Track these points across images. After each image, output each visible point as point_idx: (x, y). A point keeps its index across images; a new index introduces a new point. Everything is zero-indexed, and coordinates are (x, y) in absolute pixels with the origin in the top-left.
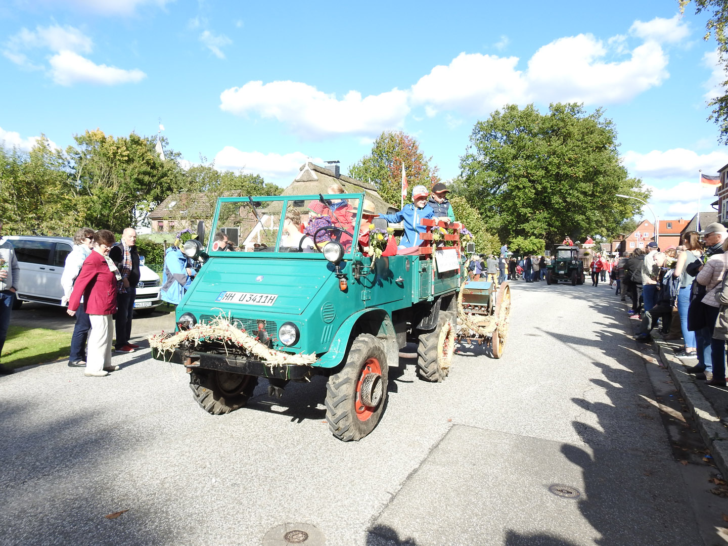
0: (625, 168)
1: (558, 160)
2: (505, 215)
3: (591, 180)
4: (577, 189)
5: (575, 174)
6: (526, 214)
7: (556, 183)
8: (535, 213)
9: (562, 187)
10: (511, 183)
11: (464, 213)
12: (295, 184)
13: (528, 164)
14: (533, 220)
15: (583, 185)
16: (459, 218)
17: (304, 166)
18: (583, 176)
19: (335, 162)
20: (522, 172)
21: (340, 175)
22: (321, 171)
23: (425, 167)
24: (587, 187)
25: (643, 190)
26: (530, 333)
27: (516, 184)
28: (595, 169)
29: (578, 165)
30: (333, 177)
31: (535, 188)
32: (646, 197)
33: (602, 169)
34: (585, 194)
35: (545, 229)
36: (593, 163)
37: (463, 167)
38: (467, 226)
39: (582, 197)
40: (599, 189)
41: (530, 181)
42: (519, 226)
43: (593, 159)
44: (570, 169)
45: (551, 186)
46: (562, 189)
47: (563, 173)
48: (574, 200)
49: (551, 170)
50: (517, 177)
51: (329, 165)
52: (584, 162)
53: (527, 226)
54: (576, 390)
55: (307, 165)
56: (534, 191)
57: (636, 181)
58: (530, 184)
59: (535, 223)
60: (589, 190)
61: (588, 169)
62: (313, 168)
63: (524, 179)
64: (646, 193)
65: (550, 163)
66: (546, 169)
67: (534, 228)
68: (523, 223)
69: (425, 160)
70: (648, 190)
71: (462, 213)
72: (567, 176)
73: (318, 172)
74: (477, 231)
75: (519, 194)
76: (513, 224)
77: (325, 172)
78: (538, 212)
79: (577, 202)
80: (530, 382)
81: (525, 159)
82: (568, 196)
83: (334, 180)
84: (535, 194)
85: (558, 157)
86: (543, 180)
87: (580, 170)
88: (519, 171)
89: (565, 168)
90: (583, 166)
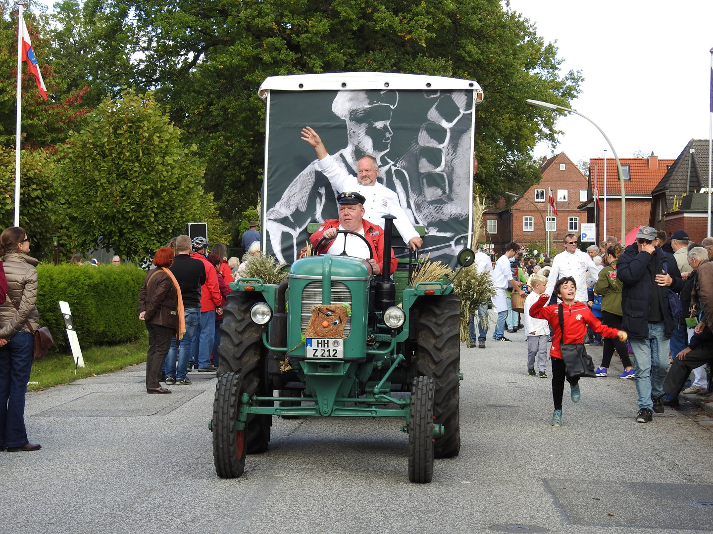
0: (531, 23)
7: (358, 55)
9: (375, 66)
11: (156, 140)
15: (428, 63)
24: (438, 68)
25: (562, 74)
27: (256, 52)
32: (569, 93)
33: (476, 24)
38: (165, 173)
44: (397, 19)
45: (346, 61)
47: (378, 28)
50: (259, 34)
57: (543, 49)
58: (292, 55)
61: (440, 19)
63: (274, 39)
64: (569, 83)
70: (572, 76)
71: (151, 136)
86: (327, 44)
87: (420, 22)
88: (263, 17)
89: (384, 15)
90: (428, 13)
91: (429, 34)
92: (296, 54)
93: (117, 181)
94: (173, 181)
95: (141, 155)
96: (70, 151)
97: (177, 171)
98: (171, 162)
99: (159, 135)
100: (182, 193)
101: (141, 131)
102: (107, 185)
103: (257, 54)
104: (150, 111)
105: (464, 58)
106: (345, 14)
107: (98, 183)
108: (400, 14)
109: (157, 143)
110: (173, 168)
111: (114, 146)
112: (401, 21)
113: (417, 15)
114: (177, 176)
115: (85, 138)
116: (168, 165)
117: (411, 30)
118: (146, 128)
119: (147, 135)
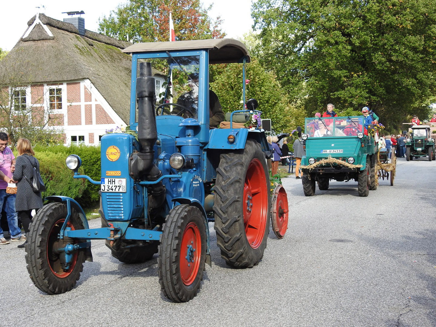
1: (378, 6)
2: (312, 79)
3: (421, 33)
4: (404, 44)
5: (401, 24)
6: (340, 77)
7: (378, 37)
8: (352, 76)
9: (386, 41)
10: (320, 38)
11: (257, 80)
12: (21, 45)
13: (341, 11)
14: (351, 85)
15: (412, 38)
16: (251, 86)
17: (34, 19)
18: (412, 26)
19: (78, 13)
20: (333, 24)
21: (86, 30)
22: (58, 26)
23: (203, 18)
24: (417, 41)
26: (338, 238)
28: (427, 17)
29: (404, 12)
30: (75, 33)
31: (351, 43)
34: (414, 49)
35: (366, 98)
36: (423, 10)
37: (254, 16)
39: (411, 54)
40: (431, 44)
41: (344, 34)
42: (331, 94)
43: (424, 4)
44: (395, 18)
45: (371, 40)
46: (385, 44)
47: (386, 23)
48: (401, 59)
49: (370, 20)
50: (327, 30)
51: (70, 17)
52: (411, 8)
53: (341, 94)
54: (390, 314)
55: (37, 18)
56: (349, 47)
58: (344, 39)
59: (353, 90)
60: (419, 45)
61: (417, 16)
62: (46, 21)
63: (336, 32)
65: (369, 10)
66: (364, 18)
67: (352, 97)
68: (337, 90)
69: (203, 8)
72: (390, 26)
73: (54, 27)
74: (276, 103)
75: (330, 51)
76: (325, 91)
77: (65, 27)
78: (355, 75)
79: (405, 62)
80: (329, 306)
81: (338, 5)
82: (394, 54)
83: (77, 38)
84: (352, 50)
85: (379, 3)
86: (361, 32)
87: (407, 18)
88: (330, 22)
89: (388, 16)
90: (410, 13)
91: (411, 24)
92: (346, 38)
93: (238, 100)
94: (266, 99)
95: (250, 87)
96: (217, 87)
97: (267, 95)
98: (264, 90)
99: (258, 77)
100: (270, 105)
101: (249, 75)
102: (233, 102)
103: (327, 39)
104: (254, 65)
105: (430, 34)
106: (369, 17)
107: (229, 102)
108: (397, 16)
109: (257, 81)
110: (265, 92)
111: (236, 83)
112: (397, 19)
113: (405, 15)
114: (267, 96)
115: (223, 80)
116: (263, 91)
117: (402, 23)
118: (251, 74)
119: (252, 77)
